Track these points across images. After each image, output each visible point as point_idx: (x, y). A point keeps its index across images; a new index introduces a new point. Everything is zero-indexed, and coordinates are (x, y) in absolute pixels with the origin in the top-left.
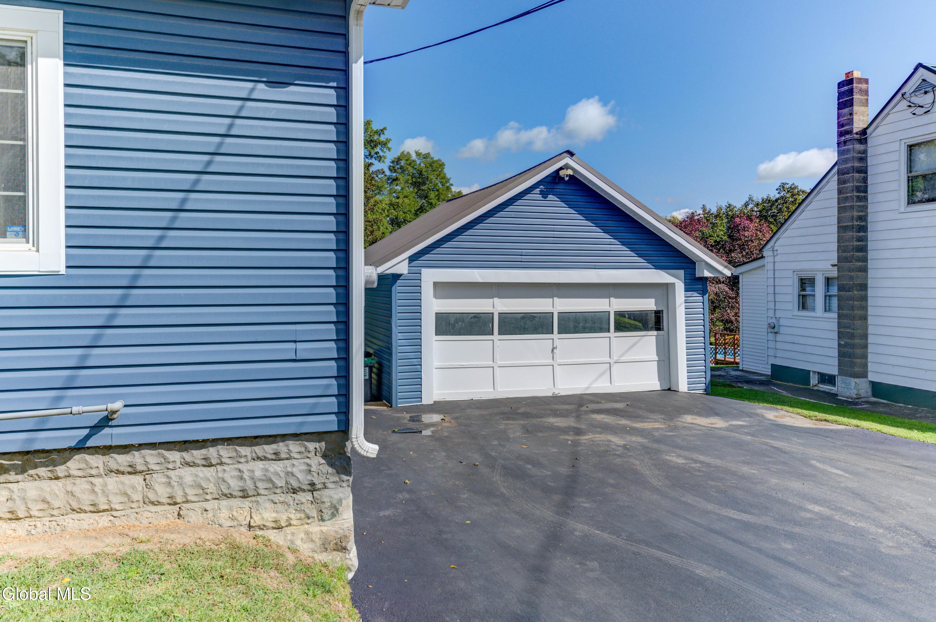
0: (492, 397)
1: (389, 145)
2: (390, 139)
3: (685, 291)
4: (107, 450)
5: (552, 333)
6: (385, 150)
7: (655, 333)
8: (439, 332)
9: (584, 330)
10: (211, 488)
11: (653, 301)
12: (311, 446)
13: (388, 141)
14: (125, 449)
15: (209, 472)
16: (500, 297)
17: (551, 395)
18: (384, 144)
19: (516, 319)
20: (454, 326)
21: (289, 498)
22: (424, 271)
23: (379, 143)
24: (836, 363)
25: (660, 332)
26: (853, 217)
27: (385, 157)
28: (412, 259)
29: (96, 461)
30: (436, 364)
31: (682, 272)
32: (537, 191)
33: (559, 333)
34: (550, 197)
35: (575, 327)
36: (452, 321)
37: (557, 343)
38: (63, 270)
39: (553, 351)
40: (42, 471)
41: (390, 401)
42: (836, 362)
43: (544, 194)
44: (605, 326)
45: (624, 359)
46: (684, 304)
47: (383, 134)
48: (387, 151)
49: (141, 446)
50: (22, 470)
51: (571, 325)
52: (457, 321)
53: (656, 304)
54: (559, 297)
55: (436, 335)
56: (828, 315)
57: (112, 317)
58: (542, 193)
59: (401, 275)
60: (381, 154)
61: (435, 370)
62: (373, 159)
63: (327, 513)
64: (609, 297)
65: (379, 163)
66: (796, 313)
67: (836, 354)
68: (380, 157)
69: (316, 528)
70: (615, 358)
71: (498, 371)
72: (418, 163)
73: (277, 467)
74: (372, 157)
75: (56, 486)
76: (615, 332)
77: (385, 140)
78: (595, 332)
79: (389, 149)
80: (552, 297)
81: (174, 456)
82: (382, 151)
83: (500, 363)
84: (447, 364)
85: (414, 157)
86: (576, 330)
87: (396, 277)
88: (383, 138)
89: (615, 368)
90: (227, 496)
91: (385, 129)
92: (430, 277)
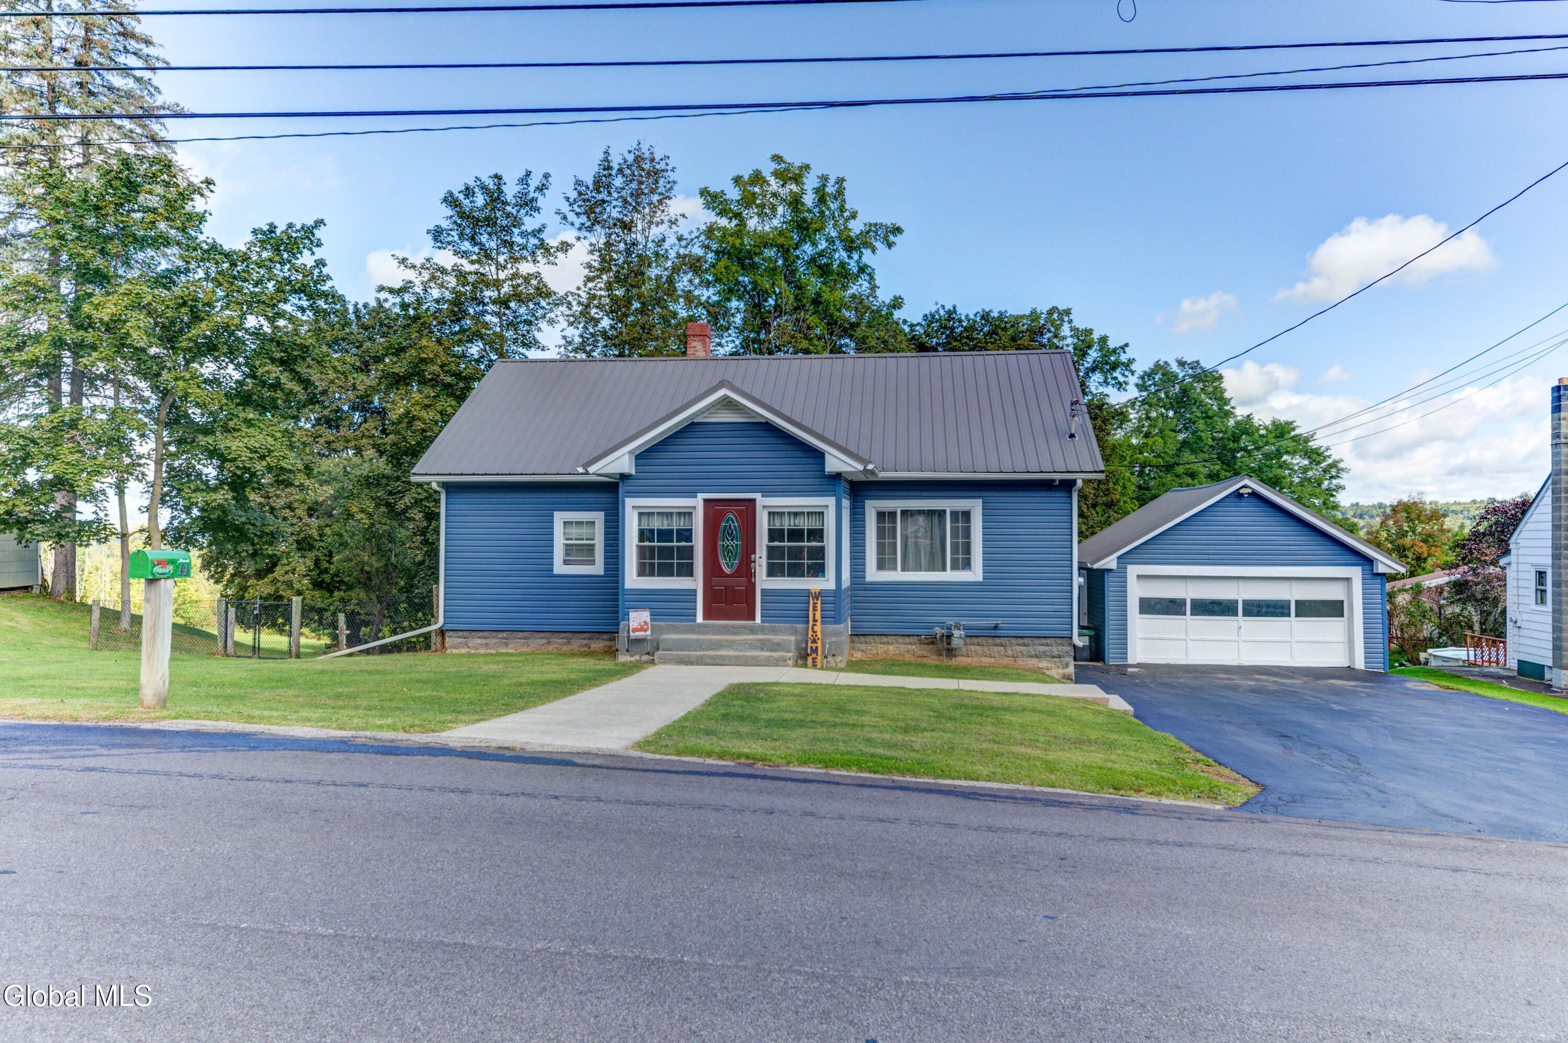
0: (1185, 662)
3: (1363, 585)
5: (1237, 615)
6: (1126, 373)
7: (1335, 619)
8: (1142, 611)
9: (1267, 614)
10: (1026, 653)
12: (1060, 642)
13: (1131, 361)
14: (999, 637)
15: (1025, 648)
17: (1236, 664)
18: (1128, 365)
19: (1206, 604)
20: (1154, 608)
21: (1051, 659)
22: (1129, 567)
23: (1117, 365)
24: (1551, 656)
25: (1342, 619)
26: (1561, 517)
27: (1126, 383)
28: (1121, 558)
30: (1140, 635)
31: (1358, 567)
32: (1222, 505)
34: (1233, 509)
35: (1257, 611)
36: (1153, 603)
37: (1241, 623)
38: (981, 580)
39: (1238, 630)
40: (978, 642)
41: (1104, 661)
42: (1550, 654)
43: (1228, 507)
44: (1286, 611)
45: (1305, 640)
46: (1361, 596)
47: (1124, 352)
48: (1130, 375)
49: (1004, 637)
51: (1255, 609)
52: (1156, 604)
54: (1243, 587)
55: (1140, 613)
56: (1541, 608)
57: (997, 595)
58: (1226, 506)
59: (1113, 570)
60: (1121, 379)
61: (1138, 641)
62: (1110, 387)
63: (1064, 666)
64: (1289, 587)
66: (1534, 607)
67: (1551, 647)
68: (1120, 384)
69: (1060, 671)
70: (1297, 639)
71: (1190, 643)
72: (1181, 376)
73: (1048, 648)
74: (1108, 384)
76: (1296, 616)
78: (1277, 616)
80: (1237, 587)
81: (1013, 641)
82: (1123, 375)
83: (1191, 637)
84: (1150, 636)
85: (1174, 367)
86: (1259, 614)
87: (1110, 570)
88: (1123, 358)
89: (1295, 647)
90: (1031, 657)
91: (1127, 345)
92: (1133, 571)
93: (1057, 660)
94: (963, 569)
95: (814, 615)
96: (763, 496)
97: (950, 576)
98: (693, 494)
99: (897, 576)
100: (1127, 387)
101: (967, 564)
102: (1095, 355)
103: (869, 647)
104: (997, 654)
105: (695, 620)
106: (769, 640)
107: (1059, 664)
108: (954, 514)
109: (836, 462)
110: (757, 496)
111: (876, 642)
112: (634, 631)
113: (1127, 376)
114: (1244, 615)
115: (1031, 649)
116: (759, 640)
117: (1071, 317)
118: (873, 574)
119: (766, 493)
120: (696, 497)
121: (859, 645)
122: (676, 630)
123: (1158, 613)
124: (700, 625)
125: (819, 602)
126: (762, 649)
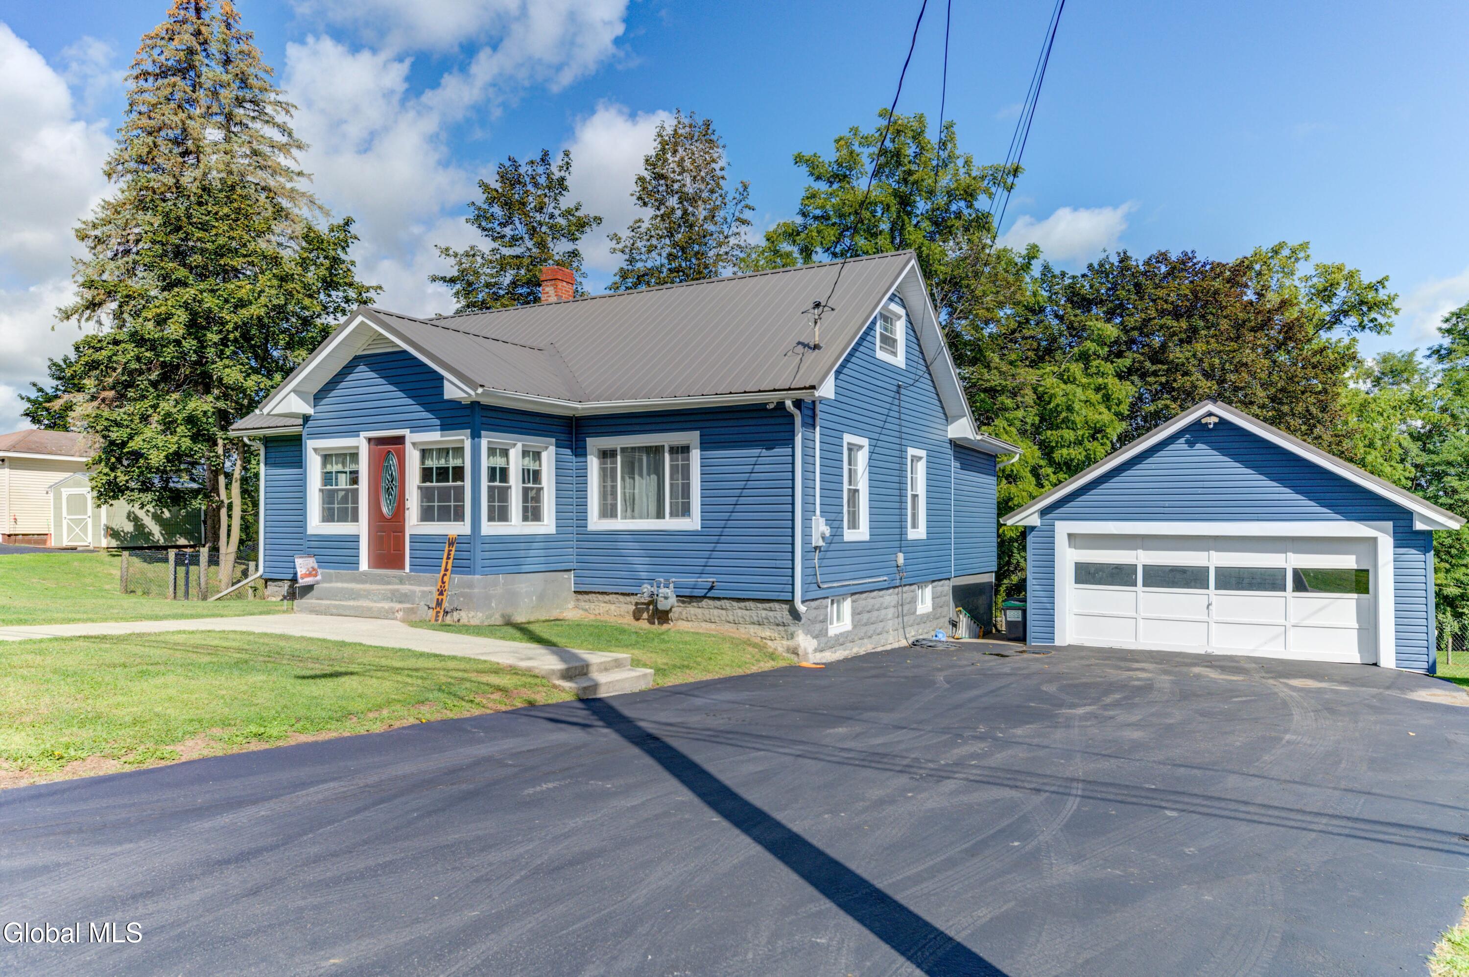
0: (1133, 647)
1: (1396, 304)
2: (1396, 295)
3: (1395, 547)
4: (714, 598)
5: (1206, 588)
7: (1355, 596)
8: (1078, 580)
9: (1251, 587)
10: (748, 619)
11: (1353, 557)
12: (784, 606)
13: (1392, 299)
14: (719, 599)
15: (747, 612)
16: (1144, 549)
17: (1203, 653)
19: (1165, 572)
20: (1094, 577)
21: (775, 627)
22: (1057, 523)
23: (1375, 304)
25: (1364, 596)
28: (1044, 512)
29: (711, 602)
30: (1074, 610)
31: (1390, 524)
32: (1182, 440)
33: (1216, 589)
34: (1198, 446)
35: (1238, 583)
36: (1092, 571)
37: (1214, 599)
38: (699, 529)
39: (1208, 607)
40: (695, 604)
41: (1025, 641)
43: (1191, 444)
44: (1279, 583)
45: (1305, 623)
46: (1392, 563)
47: (1383, 287)
48: (1393, 314)
49: (724, 598)
50: (690, 603)
51: (1233, 580)
52: (1096, 571)
53: (1357, 562)
54: (1217, 550)
55: (1075, 583)
57: (715, 547)
58: (1187, 442)
59: (1035, 527)
61: (1072, 618)
63: (789, 637)
64: (1285, 552)
65: (1379, 336)
69: (785, 642)
70: (1293, 621)
71: (1141, 622)
73: (771, 614)
75: (699, 611)
76: (1293, 591)
77: (1386, 298)
78: (1266, 590)
79: (1396, 311)
80: (1208, 550)
81: (735, 604)
83: (1143, 615)
84: (1086, 612)
86: (1239, 587)
87: (1033, 528)
88: (1382, 294)
89: (1291, 633)
90: (753, 623)
91: (1386, 278)
92: (1063, 529)
93: (780, 628)
94: (683, 515)
95: (447, 563)
96: (411, 432)
97: (670, 523)
98: (355, 433)
99: (619, 524)
100: (1392, 330)
101: (685, 511)
102: (1344, 294)
103: (592, 606)
104: (717, 619)
105: (358, 569)
106: (398, 590)
107: (783, 633)
108: (674, 450)
109: (453, 390)
110: (406, 432)
111: (599, 601)
112: (302, 578)
113: (1389, 317)
114: (1217, 587)
115: (753, 613)
116: (391, 590)
117: (1309, 252)
118: (596, 522)
119: (415, 429)
120: (358, 436)
121: (583, 604)
122: (339, 579)
123: (1100, 583)
124: (364, 574)
125: (454, 549)
126: (392, 600)
